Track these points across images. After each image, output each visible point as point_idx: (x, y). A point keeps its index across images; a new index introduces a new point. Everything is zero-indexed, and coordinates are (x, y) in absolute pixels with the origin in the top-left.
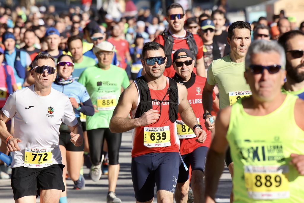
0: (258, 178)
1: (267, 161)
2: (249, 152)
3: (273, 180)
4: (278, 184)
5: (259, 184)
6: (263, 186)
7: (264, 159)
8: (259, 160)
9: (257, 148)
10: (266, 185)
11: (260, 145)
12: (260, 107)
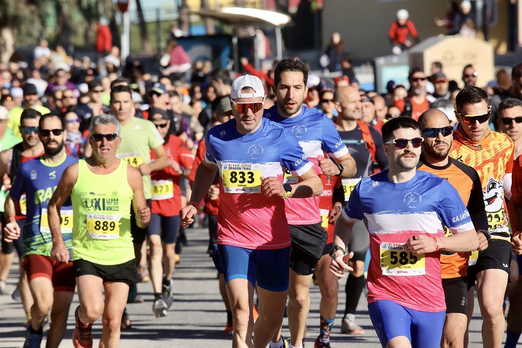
0: (98, 223)
1: (106, 211)
2: (92, 202)
3: (108, 225)
4: (112, 228)
5: (98, 227)
6: (101, 229)
7: (104, 209)
8: (100, 209)
9: (99, 199)
10: (103, 228)
11: (101, 198)
12: (102, 166)
